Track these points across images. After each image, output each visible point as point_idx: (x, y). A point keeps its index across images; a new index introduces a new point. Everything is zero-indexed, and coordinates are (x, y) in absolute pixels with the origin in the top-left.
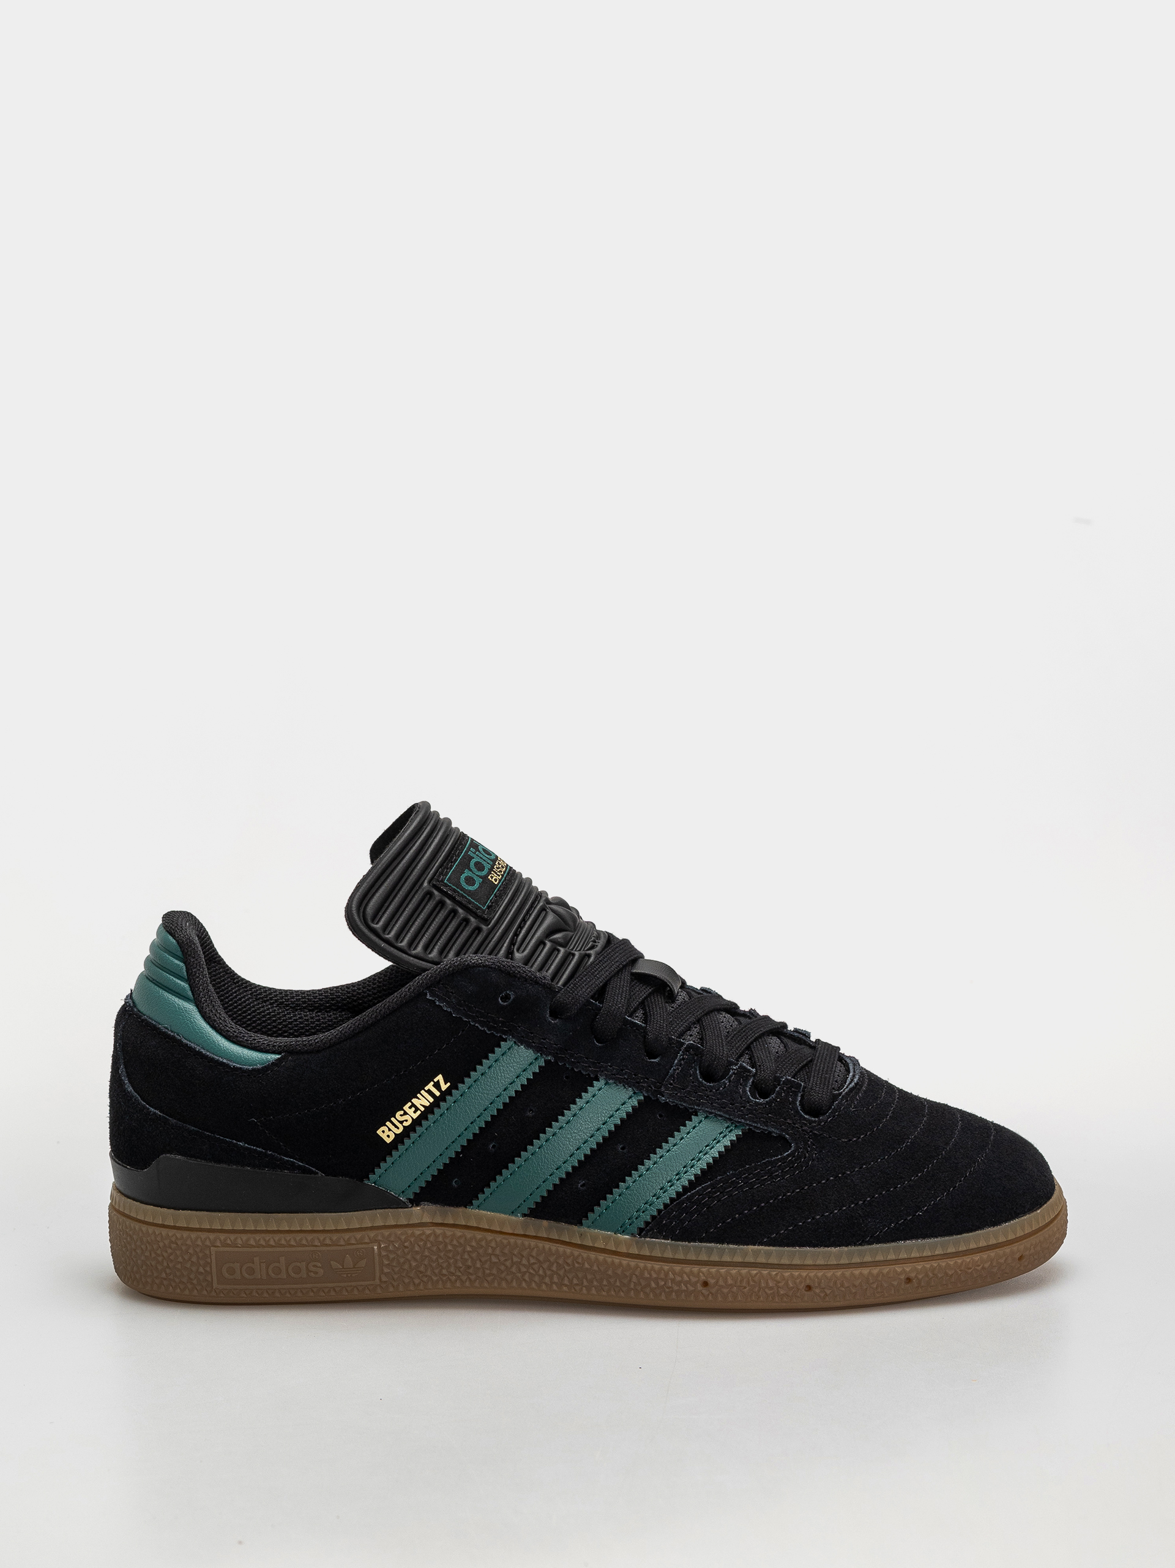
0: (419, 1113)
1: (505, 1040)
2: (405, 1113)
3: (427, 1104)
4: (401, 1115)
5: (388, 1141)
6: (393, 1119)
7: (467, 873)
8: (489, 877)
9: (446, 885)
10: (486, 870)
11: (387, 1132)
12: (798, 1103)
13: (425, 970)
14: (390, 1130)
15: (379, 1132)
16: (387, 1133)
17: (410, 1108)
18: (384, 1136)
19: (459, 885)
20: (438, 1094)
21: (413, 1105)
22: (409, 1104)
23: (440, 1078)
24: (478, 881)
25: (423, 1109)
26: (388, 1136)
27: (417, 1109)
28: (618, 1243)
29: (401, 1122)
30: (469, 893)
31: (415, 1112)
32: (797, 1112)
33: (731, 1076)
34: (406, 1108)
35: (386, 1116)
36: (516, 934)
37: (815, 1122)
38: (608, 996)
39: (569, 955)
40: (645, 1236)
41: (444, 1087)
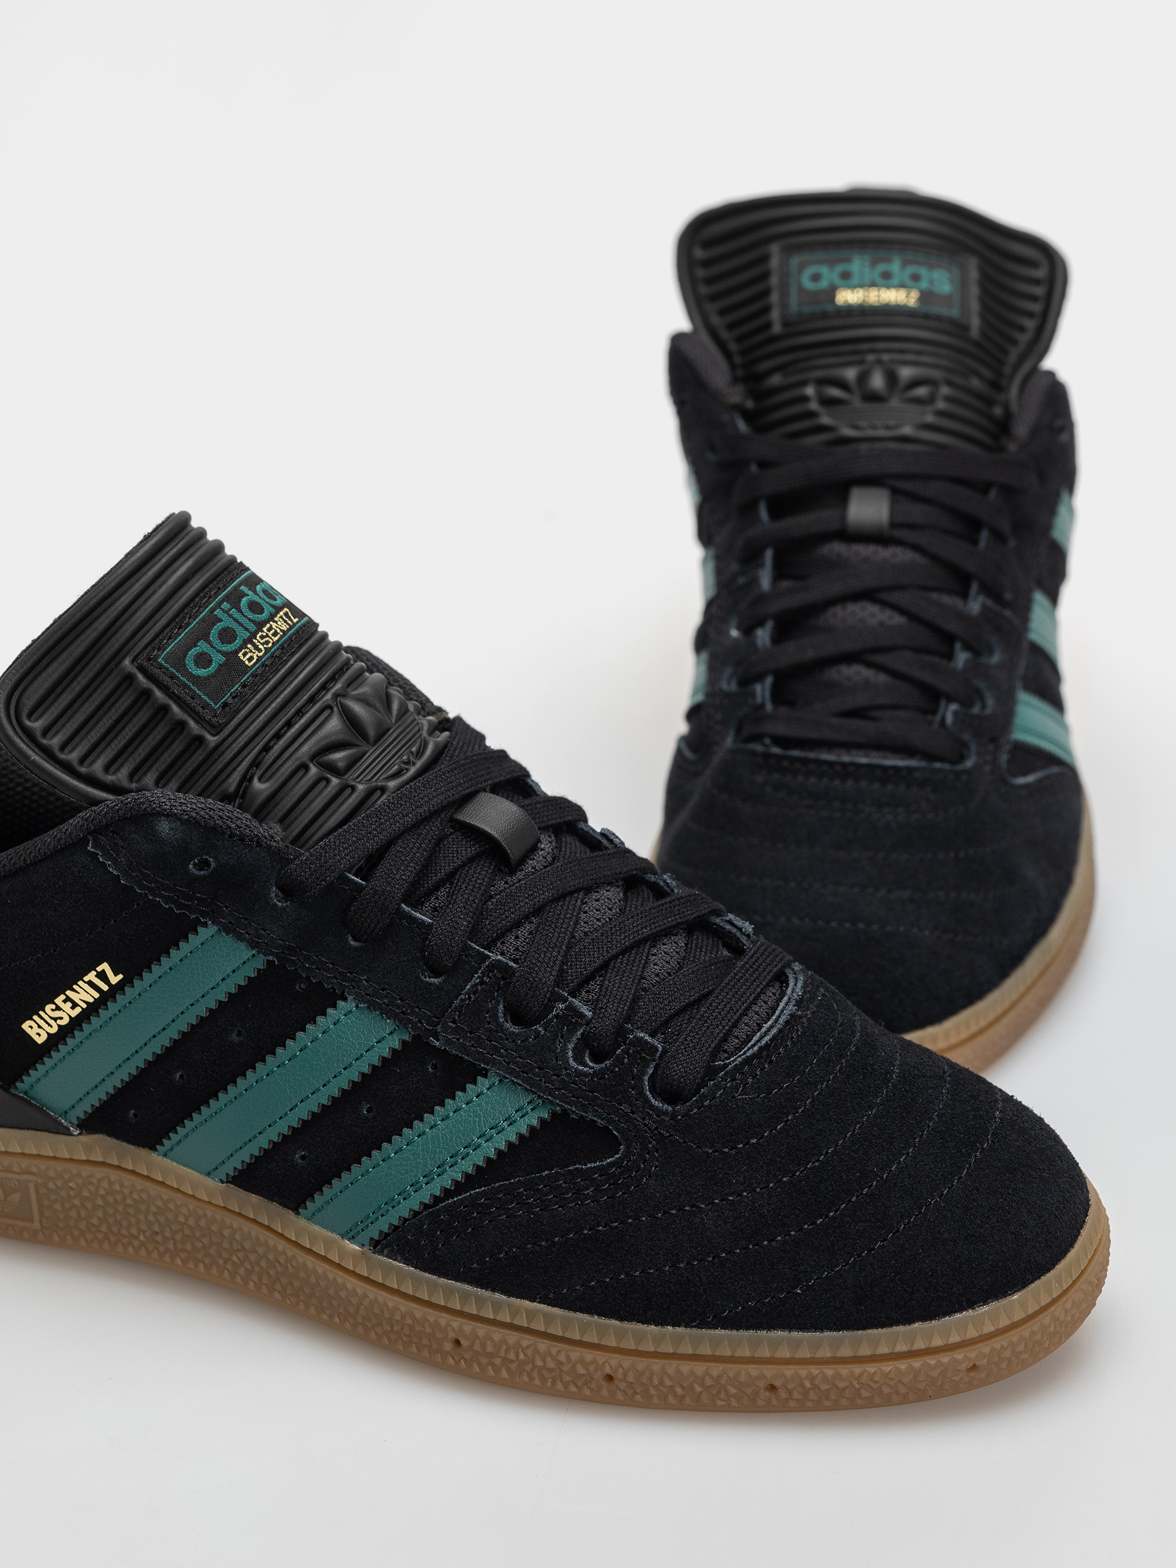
0: (78, 1010)
1: (205, 925)
2: (58, 1008)
3: (91, 1000)
4: (52, 1010)
5: (40, 1040)
6: (41, 1013)
7: (202, 646)
8: (240, 655)
9: (161, 667)
10: (238, 642)
11: (36, 1029)
12: (646, 1078)
13: (96, 802)
14: (39, 1027)
15: (25, 1026)
16: (38, 1030)
17: (65, 1001)
18: (32, 1033)
19: (181, 665)
20: (105, 988)
21: (68, 999)
22: (63, 997)
23: (105, 967)
24: (218, 659)
25: (84, 1006)
26: (39, 1034)
27: (75, 1005)
28: (342, 1252)
29: (55, 1019)
30: (196, 679)
31: (73, 1008)
32: (641, 1093)
33: (551, 1020)
34: (59, 1000)
35: (33, 1009)
36: (267, 749)
37: (666, 1113)
38: (380, 871)
39: (346, 788)
40: (381, 1253)
41: (114, 979)
